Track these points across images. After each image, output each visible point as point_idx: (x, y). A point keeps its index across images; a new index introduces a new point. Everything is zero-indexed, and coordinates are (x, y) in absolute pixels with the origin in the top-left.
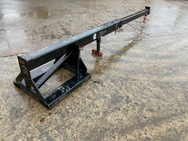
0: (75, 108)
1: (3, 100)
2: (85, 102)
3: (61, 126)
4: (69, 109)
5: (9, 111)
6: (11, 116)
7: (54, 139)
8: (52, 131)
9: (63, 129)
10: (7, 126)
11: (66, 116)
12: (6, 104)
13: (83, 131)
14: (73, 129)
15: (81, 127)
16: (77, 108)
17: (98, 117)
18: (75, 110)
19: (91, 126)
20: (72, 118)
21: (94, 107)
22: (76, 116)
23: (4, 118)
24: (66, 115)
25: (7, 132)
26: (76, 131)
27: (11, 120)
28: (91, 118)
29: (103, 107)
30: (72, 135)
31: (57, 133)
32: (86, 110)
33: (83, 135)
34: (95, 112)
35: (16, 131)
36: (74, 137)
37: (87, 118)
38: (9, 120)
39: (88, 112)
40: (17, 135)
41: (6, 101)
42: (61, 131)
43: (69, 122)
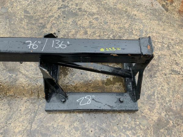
0: (106, 35)
1: (156, 97)
2: (93, 32)
3: (127, 32)
5: (156, 77)
6: (157, 71)
7: (139, 30)
8: (136, 35)
9: (128, 30)
10: (164, 63)
12: (155, 88)
13: (119, 19)
14: (123, 25)
15: (117, 21)
16: (105, 33)
17: (99, 17)
18: (107, 34)
19: (110, 17)
20: (116, 31)
21: (92, 24)
22: (112, 30)
23: (163, 73)
24: (117, 36)
25: (165, 58)
26: (123, 22)
27: (158, 66)
28: (104, 20)
29: (87, 19)
30: (126, 22)
31: (134, 31)
32: (100, 27)
33: (121, 17)
34: (97, 21)
35: (159, 54)
36: (127, 20)
37: (107, 23)
38: (160, 68)
39: (101, 24)
40: (160, 50)
41: (154, 93)
42: (131, 30)
43: (120, 30)
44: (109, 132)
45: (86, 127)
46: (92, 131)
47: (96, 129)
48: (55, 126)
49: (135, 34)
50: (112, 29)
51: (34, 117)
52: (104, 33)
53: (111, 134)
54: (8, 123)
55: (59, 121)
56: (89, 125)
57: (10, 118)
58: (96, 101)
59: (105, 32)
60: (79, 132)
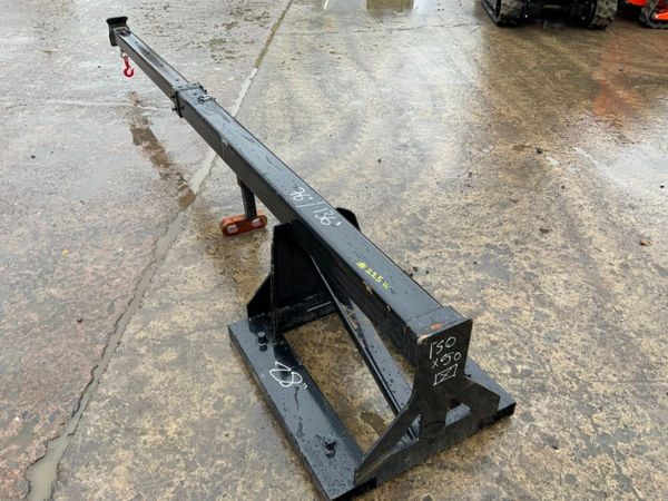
0: (512, 354)
2: (492, 327)
3: (578, 399)
4: (514, 370)
7: (626, 426)
9: (590, 397)
11: (541, 381)
13: (601, 360)
14: (591, 377)
15: (587, 360)
16: (515, 350)
17: (553, 318)
18: (519, 356)
19: (583, 340)
20: (552, 371)
21: (515, 315)
22: (544, 360)
26: (600, 374)
28: (556, 333)
29: (519, 299)
30: (612, 383)
31: (603, 414)
32: (523, 333)
33: (614, 363)
34: (535, 319)
36: (620, 381)
37: (556, 341)
39: (535, 332)
42: (597, 403)
43: (564, 379)
44: (243, 474)
45: (232, 420)
46: (227, 435)
47: (235, 442)
48: (209, 367)
49: (596, 421)
50: (548, 361)
51: (212, 328)
52: (511, 347)
53: (237, 480)
54: (185, 302)
55: (223, 367)
56: (237, 424)
57: (193, 300)
58: (296, 395)
59: (521, 349)
60: (214, 412)
